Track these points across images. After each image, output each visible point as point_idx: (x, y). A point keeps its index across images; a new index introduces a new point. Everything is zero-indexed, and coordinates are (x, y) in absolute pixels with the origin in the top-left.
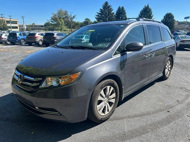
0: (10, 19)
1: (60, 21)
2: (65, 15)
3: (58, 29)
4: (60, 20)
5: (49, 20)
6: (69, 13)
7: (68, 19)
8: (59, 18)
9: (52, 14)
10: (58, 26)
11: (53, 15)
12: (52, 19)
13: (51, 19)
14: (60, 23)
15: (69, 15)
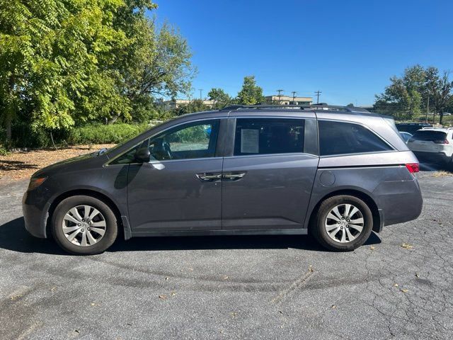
0: (294, 98)
1: (408, 96)
2: (427, 79)
3: (400, 115)
4: (411, 95)
5: (379, 95)
6: (440, 75)
7: (434, 90)
8: (408, 88)
9: (391, 79)
10: (400, 109)
11: (392, 83)
12: (388, 91)
13: (384, 92)
14: (410, 101)
15: (441, 78)
